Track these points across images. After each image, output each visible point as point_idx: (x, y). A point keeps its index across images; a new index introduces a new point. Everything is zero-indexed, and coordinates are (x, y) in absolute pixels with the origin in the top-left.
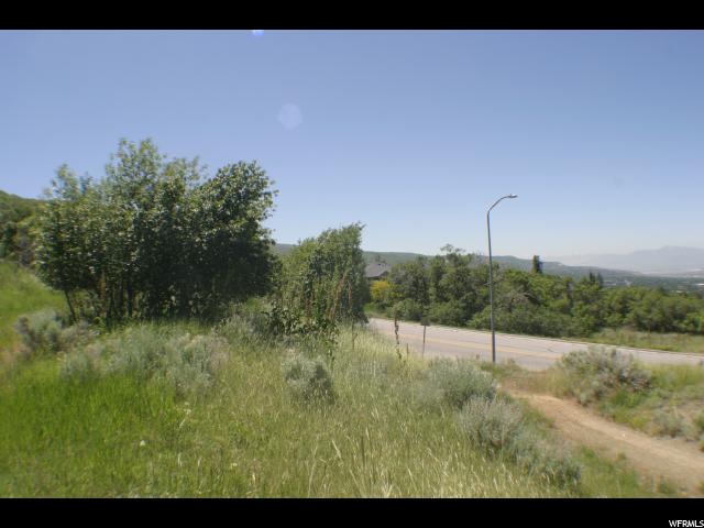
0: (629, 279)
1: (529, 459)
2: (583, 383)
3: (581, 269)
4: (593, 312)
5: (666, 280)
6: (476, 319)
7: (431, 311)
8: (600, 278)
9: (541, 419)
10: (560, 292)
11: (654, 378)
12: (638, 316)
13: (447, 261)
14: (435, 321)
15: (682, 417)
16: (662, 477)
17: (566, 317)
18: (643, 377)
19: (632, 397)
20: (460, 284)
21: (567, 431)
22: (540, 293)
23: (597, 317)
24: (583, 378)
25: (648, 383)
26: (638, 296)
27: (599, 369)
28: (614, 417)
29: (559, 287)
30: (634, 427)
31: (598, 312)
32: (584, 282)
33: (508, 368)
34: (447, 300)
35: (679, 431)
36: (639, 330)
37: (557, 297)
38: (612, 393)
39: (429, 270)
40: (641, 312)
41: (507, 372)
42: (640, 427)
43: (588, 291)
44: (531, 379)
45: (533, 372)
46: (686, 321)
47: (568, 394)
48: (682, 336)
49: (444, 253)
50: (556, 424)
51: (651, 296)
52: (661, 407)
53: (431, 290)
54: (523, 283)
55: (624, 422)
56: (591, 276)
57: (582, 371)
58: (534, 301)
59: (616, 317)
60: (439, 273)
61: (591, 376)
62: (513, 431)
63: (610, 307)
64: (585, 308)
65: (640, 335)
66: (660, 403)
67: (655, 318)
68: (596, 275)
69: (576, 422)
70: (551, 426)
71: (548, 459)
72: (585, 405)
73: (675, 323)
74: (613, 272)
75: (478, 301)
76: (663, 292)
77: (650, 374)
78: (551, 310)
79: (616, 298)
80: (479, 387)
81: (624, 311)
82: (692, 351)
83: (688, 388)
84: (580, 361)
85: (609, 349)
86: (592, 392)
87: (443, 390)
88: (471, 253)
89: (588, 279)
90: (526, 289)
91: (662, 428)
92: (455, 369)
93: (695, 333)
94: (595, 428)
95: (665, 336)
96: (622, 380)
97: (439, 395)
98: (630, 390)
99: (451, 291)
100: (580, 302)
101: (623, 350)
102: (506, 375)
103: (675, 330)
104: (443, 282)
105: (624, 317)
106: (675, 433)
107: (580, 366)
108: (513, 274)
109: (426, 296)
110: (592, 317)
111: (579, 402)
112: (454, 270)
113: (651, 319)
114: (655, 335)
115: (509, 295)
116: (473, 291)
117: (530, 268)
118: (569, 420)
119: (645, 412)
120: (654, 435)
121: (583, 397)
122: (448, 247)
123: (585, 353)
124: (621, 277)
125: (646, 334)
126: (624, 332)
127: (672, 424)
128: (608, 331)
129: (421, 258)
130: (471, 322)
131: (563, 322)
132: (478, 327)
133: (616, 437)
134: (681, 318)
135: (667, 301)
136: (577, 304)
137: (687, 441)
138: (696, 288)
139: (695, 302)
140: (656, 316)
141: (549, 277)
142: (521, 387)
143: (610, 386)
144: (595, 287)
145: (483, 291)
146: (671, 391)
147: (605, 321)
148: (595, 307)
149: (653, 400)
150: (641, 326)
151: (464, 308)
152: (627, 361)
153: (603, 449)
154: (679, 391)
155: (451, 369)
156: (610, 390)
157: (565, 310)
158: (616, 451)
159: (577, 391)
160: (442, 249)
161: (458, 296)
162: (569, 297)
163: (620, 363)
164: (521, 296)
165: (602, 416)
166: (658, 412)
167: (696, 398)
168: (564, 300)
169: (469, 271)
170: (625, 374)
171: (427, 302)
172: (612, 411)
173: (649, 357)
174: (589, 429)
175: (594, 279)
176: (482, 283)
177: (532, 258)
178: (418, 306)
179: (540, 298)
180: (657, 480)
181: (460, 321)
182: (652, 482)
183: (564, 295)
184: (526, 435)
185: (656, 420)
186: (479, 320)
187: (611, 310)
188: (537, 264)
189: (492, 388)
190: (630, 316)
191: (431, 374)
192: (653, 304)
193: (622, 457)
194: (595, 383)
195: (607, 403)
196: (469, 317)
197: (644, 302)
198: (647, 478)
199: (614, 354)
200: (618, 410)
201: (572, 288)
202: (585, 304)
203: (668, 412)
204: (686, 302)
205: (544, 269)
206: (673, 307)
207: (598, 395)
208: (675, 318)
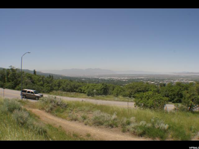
0: (61, 77)
1: (32, 127)
2: (47, 106)
3: (47, 74)
4: (50, 86)
5: (72, 78)
6: (17, 87)
7: (6, 85)
8: (52, 76)
9: (36, 116)
10: (41, 80)
11: (68, 105)
12: (63, 87)
13: (10, 70)
14: (7, 88)
15: (77, 116)
16: (73, 132)
17: (42, 87)
18: (65, 104)
19: (61, 110)
20: (13, 77)
21: (43, 119)
22: (35, 80)
23: (51, 87)
24: (47, 105)
25: (66, 106)
26: (63, 82)
27: (51, 102)
28: (56, 115)
29: (41, 79)
30: (63, 118)
31: (52, 86)
32: (48, 77)
33: (26, 101)
34: (10, 82)
35: (77, 119)
36: (64, 91)
37: (40, 81)
38: (55, 109)
39: (6, 73)
40: (64, 86)
41: (26, 102)
42: (64, 118)
43: (49, 80)
44: (32, 105)
45: (33, 103)
46: (78, 89)
47: (43, 109)
48: (77, 93)
49: (10, 68)
50: (40, 117)
51: (67, 82)
52: (71, 113)
53: (6, 79)
54: (30, 77)
55: (60, 117)
56: (50, 76)
57: (46, 102)
58: (33, 82)
59: (57, 87)
60: (8, 74)
61: (49, 104)
62: (27, 119)
63: (55, 85)
64: (47, 85)
65: (64, 93)
66: (70, 112)
67: (69, 88)
68: (51, 76)
69: (46, 117)
70: (39, 118)
71: (37, 127)
72: (48, 112)
73: (75, 89)
74: (57, 75)
75: (18, 82)
76: (71, 81)
77: (66, 104)
78: (38, 85)
79: (57, 82)
80: (17, 107)
81: (59, 86)
82: (80, 97)
83: (79, 107)
84: (46, 100)
85: (54, 96)
86: (49, 108)
87: (7, 108)
88: (17, 68)
89: (49, 77)
90: (31, 79)
91: (71, 118)
92: (10, 102)
93: (81, 92)
94: (51, 118)
95: (71, 93)
96: (58, 105)
97: (6, 109)
98: (61, 108)
99: (11, 79)
100: (46, 83)
101: (58, 97)
102: (25, 103)
103: (75, 91)
104: (9, 76)
105: (59, 88)
106: (76, 120)
107: (46, 101)
108: (28, 75)
109: (5, 80)
110: (50, 87)
111: (46, 111)
112: (12, 73)
113: (67, 88)
114: (68, 93)
115: (26, 80)
116: (17, 79)
117: (33, 73)
118: (44, 116)
119: (66, 114)
120: (69, 120)
121: (47, 110)
122: (11, 66)
123: (47, 97)
124: (58, 77)
125: (66, 93)
126: (59, 92)
127: (74, 117)
128: (54, 91)
129: (4, 69)
130: (16, 88)
131: (41, 89)
132: (18, 90)
133: (58, 121)
134: (77, 88)
135: (72, 84)
136: (45, 84)
137: (80, 122)
138: (82, 80)
139: (81, 84)
140: (69, 87)
141: (38, 76)
142: (30, 107)
143: (55, 107)
144: (51, 79)
145: (19, 79)
146: (74, 108)
147: (54, 89)
148: (51, 85)
149: (68, 111)
150: (64, 90)
151: (14, 84)
152: (59, 100)
153: (55, 124)
154: (76, 108)
155: (9, 102)
156: (55, 108)
157: (42, 85)
158: (58, 125)
159: (45, 108)
160: (9, 67)
161: (13, 81)
162: (43, 81)
163: (57, 100)
164: (30, 81)
165: (53, 115)
166: (70, 114)
167: (81, 110)
168: (42, 82)
169: (16, 73)
170: (59, 104)
171: (5, 82)
172: (56, 114)
173: (67, 99)
174: (50, 119)
175: (51, 77)
176: (19, 77)
177: (33, 70)
178: (2, 83)
179: (35, 82)
180: (72, 133)
181: (13, 88)
182: (70, 133)
183: (42, 81)
184: (30, 120)
185: (69, 116)
186: (18, 88)
187: (55, 86)
188: (35, 72)
189: (21, 107)
190: (61, 87)
191: (4, 103)
192: (68, 84)
193: (60, 127)
194: (50, 106)
195: (54, 111)
196: (15, 87)
197: (65, 84)
198: (69, 132)
199: (55, 98)
200: (58, 113)
201: (44, 79)
202: (48, 84)
203: (73, 114)
204: (78, 84)
205: (37, 73)
206: (74, 85)
207: (51, 109)
208: (75, 88)
